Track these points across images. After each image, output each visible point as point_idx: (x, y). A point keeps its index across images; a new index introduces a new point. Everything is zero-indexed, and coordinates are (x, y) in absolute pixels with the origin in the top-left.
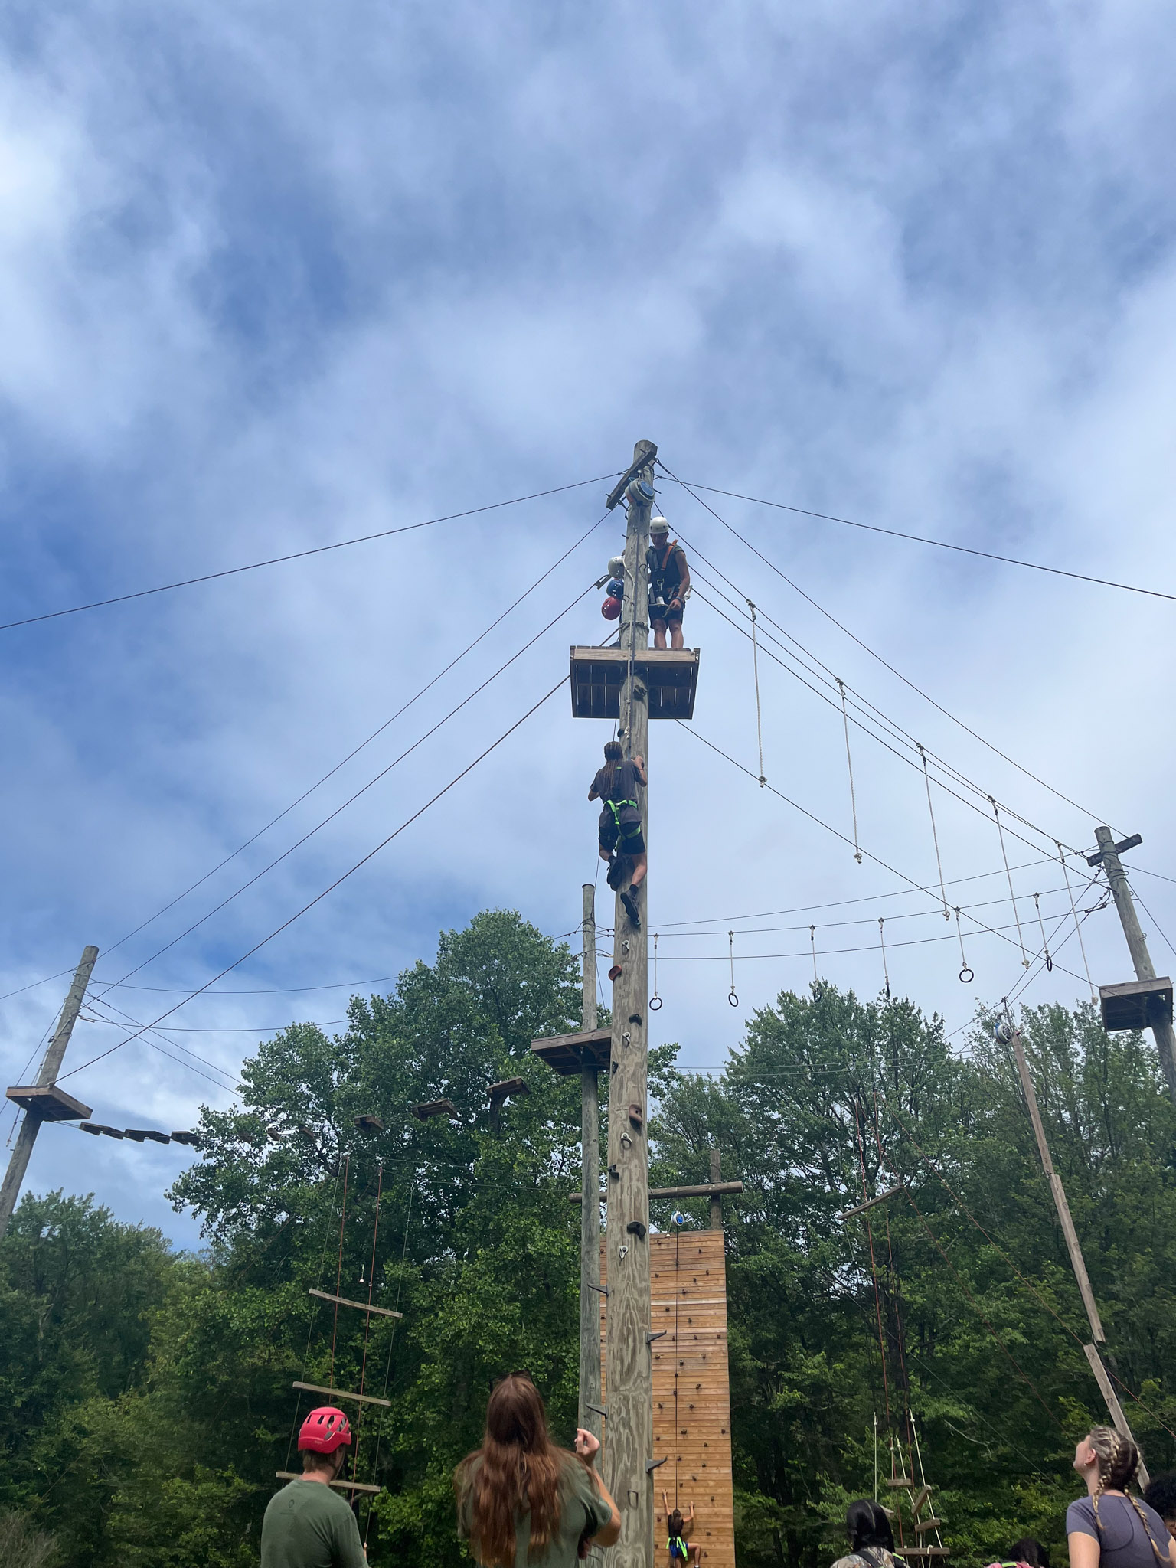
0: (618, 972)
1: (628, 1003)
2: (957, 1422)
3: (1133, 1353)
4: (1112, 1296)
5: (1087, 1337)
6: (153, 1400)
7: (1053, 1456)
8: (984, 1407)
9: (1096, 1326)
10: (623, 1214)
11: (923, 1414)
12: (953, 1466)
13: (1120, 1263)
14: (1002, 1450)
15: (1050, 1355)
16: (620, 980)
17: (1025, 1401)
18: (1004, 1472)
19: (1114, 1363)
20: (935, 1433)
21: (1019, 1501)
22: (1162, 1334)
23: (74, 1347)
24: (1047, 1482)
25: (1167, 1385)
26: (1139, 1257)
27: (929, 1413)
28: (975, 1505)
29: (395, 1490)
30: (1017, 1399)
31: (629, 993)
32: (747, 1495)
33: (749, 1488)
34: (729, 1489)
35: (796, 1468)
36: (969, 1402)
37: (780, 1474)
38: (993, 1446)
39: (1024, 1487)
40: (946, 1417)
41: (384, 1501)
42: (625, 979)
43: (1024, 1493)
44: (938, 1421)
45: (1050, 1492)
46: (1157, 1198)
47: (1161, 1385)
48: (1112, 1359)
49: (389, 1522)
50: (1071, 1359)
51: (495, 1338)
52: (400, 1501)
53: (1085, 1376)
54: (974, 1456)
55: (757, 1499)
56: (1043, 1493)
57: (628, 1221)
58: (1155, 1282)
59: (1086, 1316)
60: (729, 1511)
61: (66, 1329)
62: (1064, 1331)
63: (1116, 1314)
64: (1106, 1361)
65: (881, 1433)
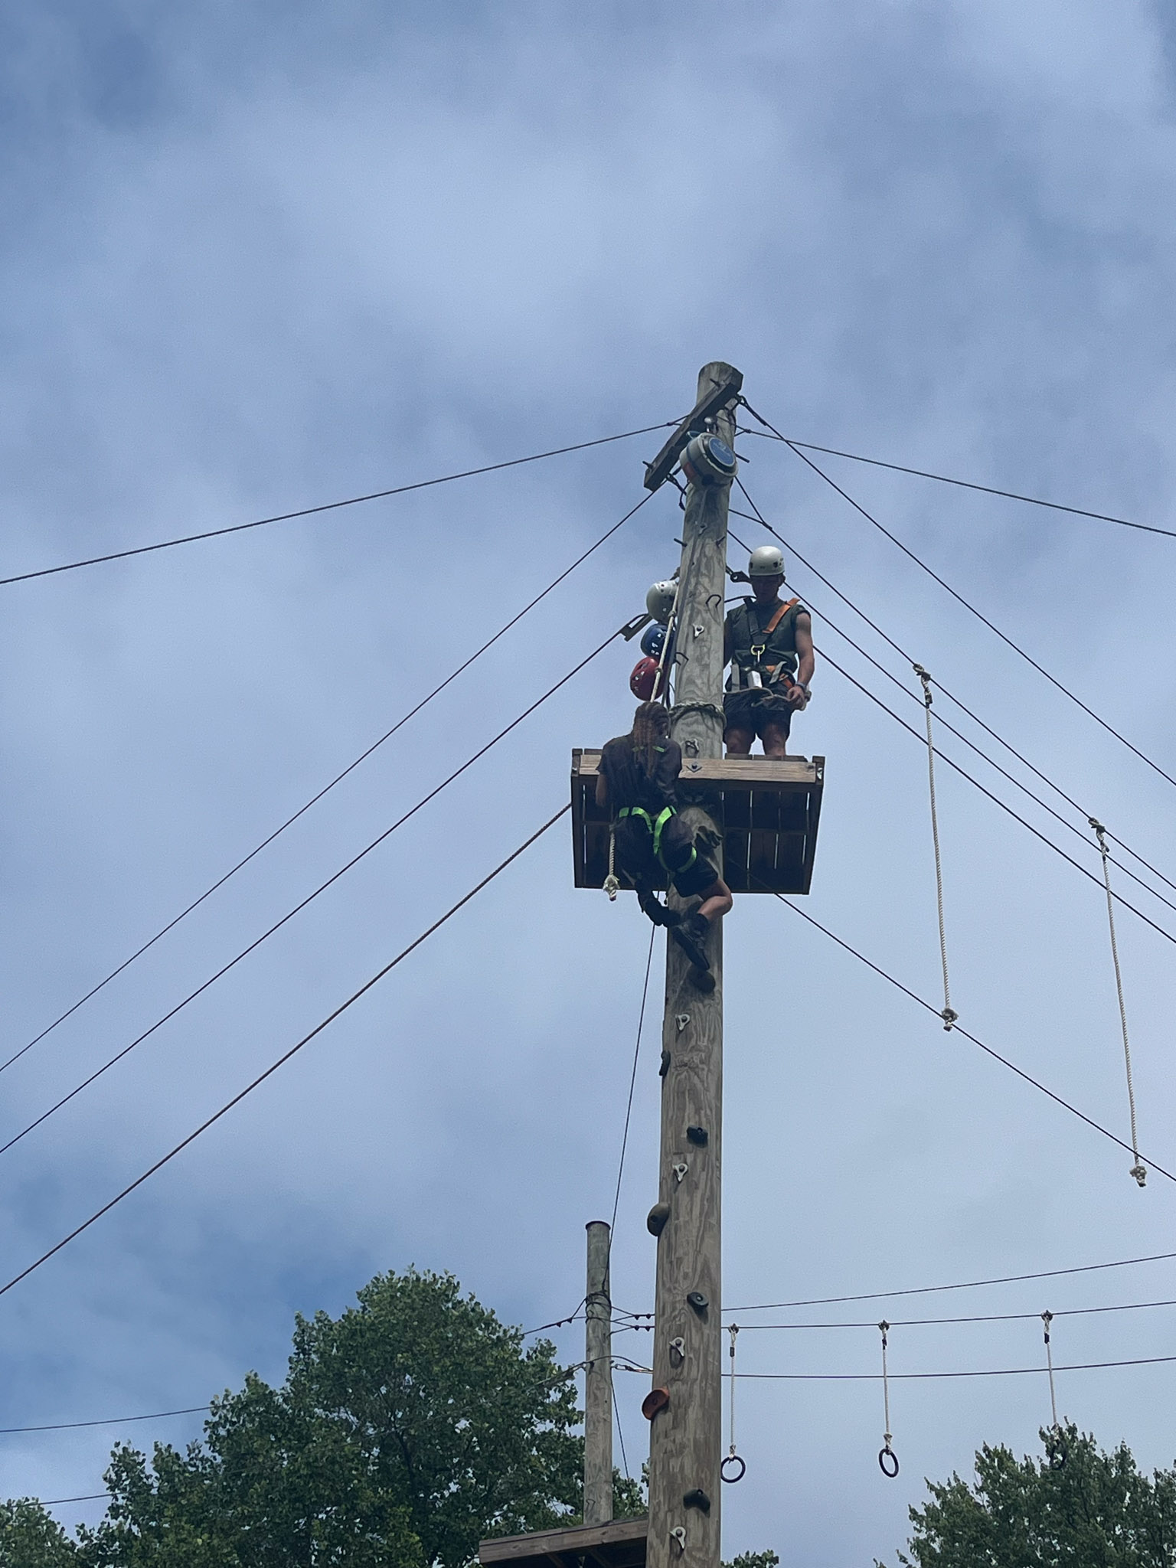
0: (661, 1403)
1: (682, 1467)
16: (665, 1419)
31: (683, 1446)
42: (675, 1418)
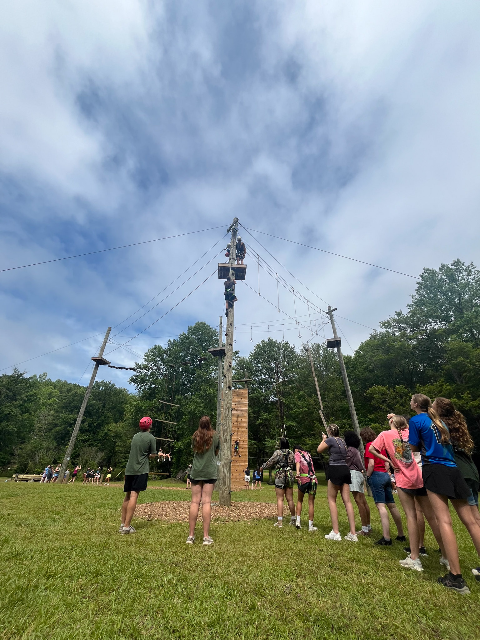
0: (227, 334)
1: (229, 342)
2: (294, 426)
3: (329, 412)
4: (325, 401)
5: (320, 409)
6: (125, 423)
7: (312, 433)
8: (299, 423)
9: (322, 407)
10: (227, 385)
11: (287, 424)
12: (292, 434)
13: (327, 395)
14: (302, 431)
15: (312, 413)
16: (227, 336)
17: (307, 422)
18: (302, 436)
19: (325, 414)
20: (289, 428)
21: (305, 441)
22: (335, 409)
23: (108, 413)
24: (311, 438)
25: (335, 418)
26: (331, 393)
27: (288, 424)
28: (296, 442)
29: (178, 441)
30: (305, 421)
31: (229, 340)
32: (251, 441)
33: (251, 439)
34: (247, 439)
35: (260, 435)
36: (296, 422)
37: (257, 437)
38: (300, 431)
39: (306, 438)
40: (291, 425)
41: (175, 443)
43: (306, 440)
44: (289, 426)
45: (311, 440)
46: (335, 382)
47: (334, 419)
48: (325, 413)
49: (176, 447)
50: (317, 414)
51: (199, 410)
52: (179, 443)
53: (319, 417)
54: (296, 432)
55: (253, 441)
56: (310, 440)
57: (228, 386)
58: (334, 398)
59: (320, 405)
60: (247, 444)
61: (106, 409)
62: (315, 408)
63: (326, 405)
64: (323, 414)
65: (278, 428)
